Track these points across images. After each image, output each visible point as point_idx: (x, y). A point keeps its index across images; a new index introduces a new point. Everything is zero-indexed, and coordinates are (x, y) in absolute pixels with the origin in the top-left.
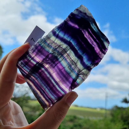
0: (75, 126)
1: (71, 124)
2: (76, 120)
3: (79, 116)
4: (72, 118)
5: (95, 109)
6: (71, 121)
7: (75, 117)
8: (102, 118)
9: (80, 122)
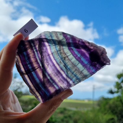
0: (66, 117)
1: (61, 116)
2: (67, 112)
3: (68, 108)
4: (62, 110)
5: (84, 100)
6: (62, 112)
7: (65, 109)
8: (90, 109)
9: (70, 113)
